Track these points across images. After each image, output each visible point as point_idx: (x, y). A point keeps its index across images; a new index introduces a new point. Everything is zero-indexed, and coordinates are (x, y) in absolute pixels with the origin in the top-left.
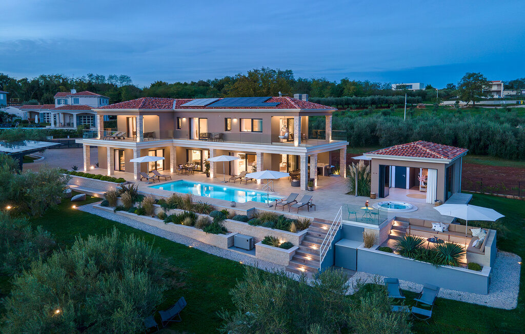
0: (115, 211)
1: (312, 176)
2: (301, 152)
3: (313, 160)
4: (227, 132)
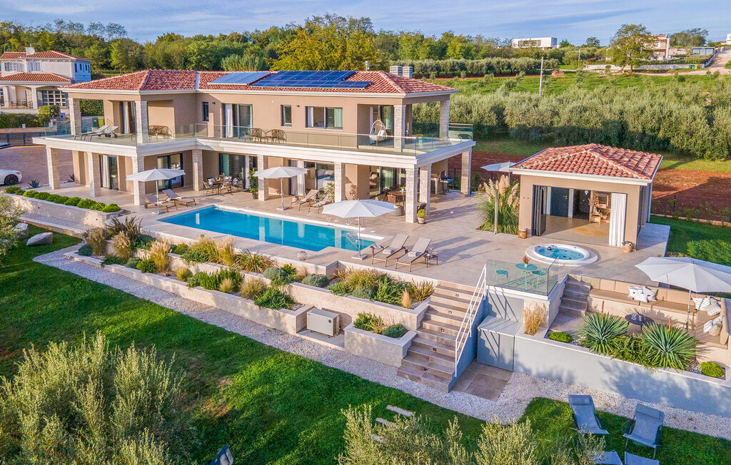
0: (103, 264)
1: (424, 199)
2: (408, 163)
3: (424, 175)
4: (285, 129)
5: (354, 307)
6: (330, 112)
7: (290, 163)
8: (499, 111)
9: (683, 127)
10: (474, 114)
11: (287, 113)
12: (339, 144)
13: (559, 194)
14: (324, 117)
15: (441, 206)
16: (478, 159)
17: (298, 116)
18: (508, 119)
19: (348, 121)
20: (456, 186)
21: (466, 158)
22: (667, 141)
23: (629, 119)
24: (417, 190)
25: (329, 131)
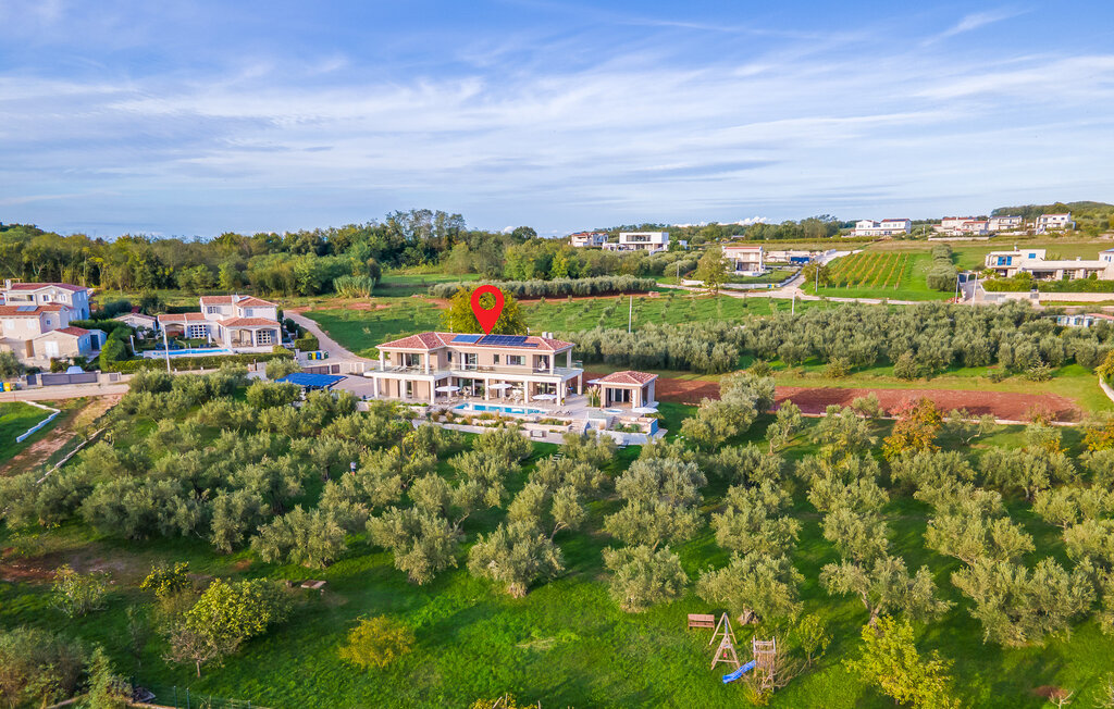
1: (563, 396)
2: (557, 380)
3: (564, 385)
4: (495, 366)
5: (547, 428)
6: (519, 357)
7: (498, 382)
8: (597, 345)
9: (696, 357)
10: (582, 347)
11: (497, 358)
12: (523, 373)
13: (618, 391)
14: (516, 360)
15: (570, 400)
16: (586, 377)
17: (503, 359)
18: (603, 351)
19: (528, 362)
20: (575, 391)
21: (580, 378)
22: (689, 363)
23: (670, 350)
24: (561, 391)
25: (518, 366)
